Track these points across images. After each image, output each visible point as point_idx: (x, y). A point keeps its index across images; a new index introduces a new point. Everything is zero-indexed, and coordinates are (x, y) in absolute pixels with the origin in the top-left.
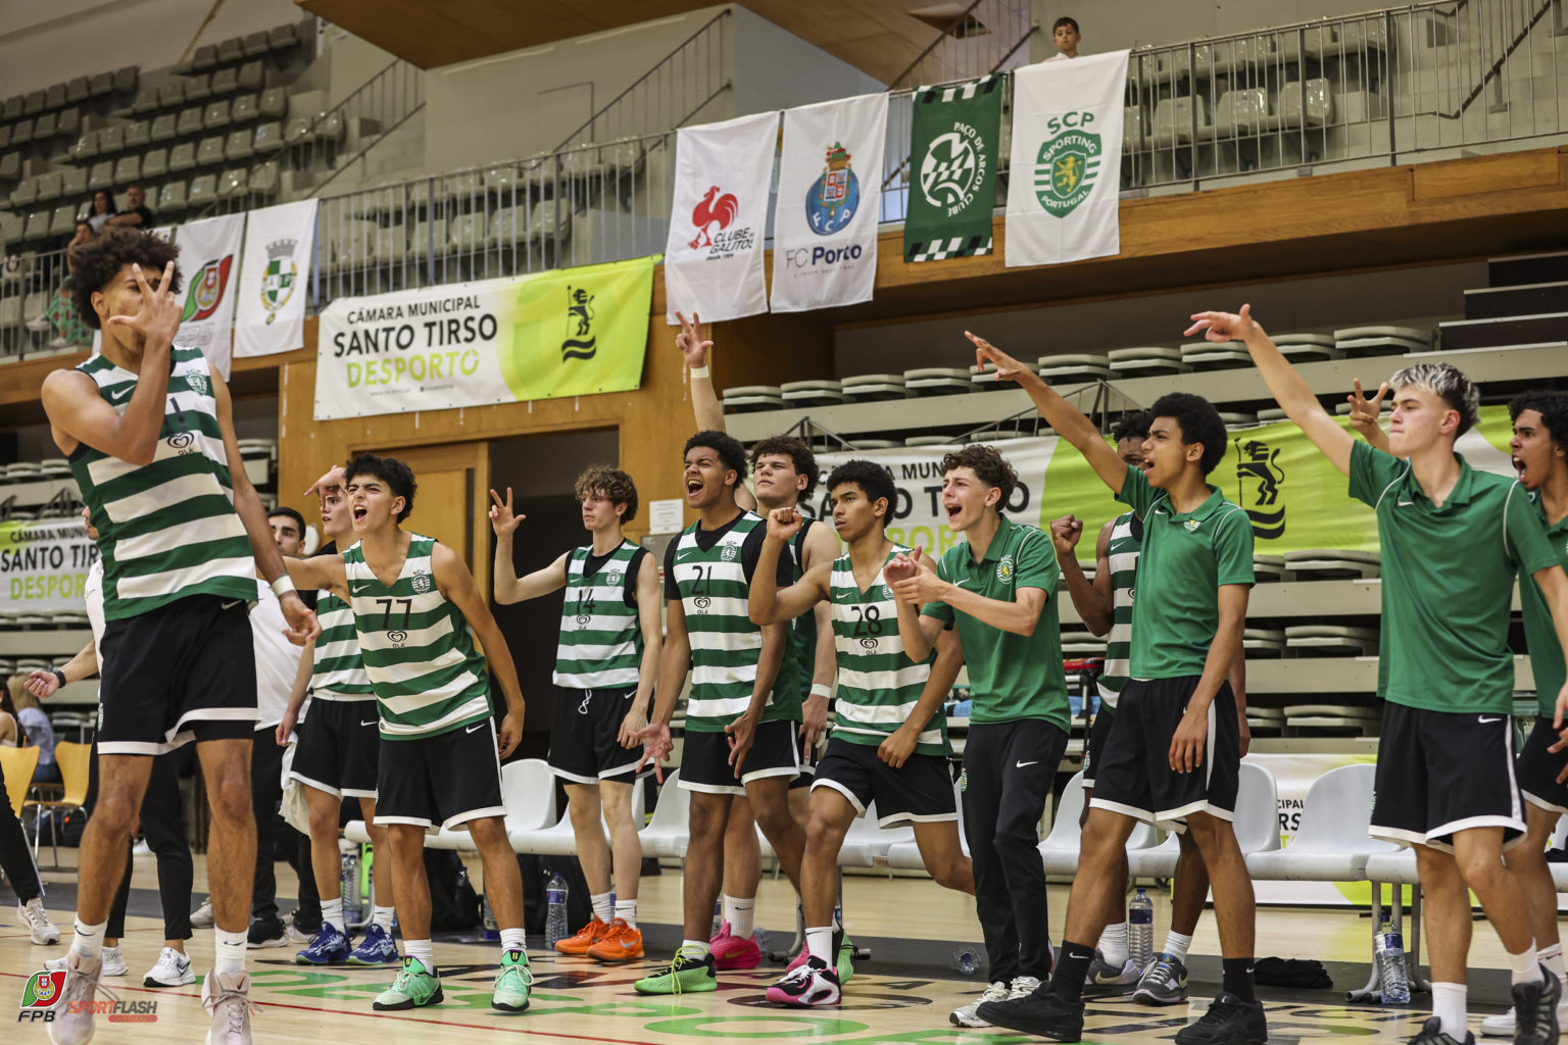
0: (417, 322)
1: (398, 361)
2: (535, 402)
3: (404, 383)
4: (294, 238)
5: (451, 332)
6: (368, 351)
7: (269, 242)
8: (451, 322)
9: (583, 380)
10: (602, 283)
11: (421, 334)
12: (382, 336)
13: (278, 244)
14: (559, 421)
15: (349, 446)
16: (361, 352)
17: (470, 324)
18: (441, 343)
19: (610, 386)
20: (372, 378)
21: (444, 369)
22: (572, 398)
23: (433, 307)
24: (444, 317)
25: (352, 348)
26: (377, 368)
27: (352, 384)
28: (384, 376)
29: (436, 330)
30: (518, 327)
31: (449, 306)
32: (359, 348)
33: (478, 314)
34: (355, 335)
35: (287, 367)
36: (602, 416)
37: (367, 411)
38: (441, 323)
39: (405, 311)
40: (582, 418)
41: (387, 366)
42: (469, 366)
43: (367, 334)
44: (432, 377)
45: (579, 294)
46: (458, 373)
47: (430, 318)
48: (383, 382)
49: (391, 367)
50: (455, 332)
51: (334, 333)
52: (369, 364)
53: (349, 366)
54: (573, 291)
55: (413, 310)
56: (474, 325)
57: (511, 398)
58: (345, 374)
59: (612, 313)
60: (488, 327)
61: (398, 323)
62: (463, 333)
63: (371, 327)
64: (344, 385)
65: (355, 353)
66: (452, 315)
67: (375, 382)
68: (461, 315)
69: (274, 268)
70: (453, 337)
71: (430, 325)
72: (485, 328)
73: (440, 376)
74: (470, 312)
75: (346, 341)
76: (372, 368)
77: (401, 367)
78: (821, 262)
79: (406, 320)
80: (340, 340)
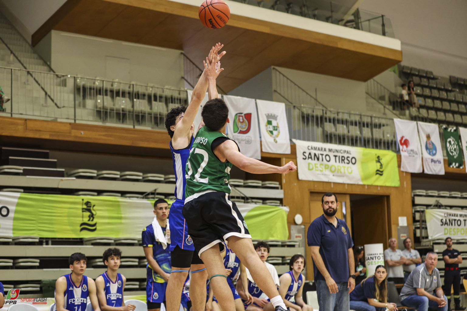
0: (331, 154)
1: (326, 165)
2: (368, 185)
3: (327, 172)
4: (276, 114)
5: (342, 160)
6: (314, 159)
7: (267, 113)
8: (342, 157)
9: (380, 182)
10: (384, 155)
11: (333, 159)
12: (320, 156)
13: (270, 115)
14: (374, 192)
15: (309, 190)
16: (312, 159)
17: (348, 159)
18: (339, 162)
19: (388, 184)
20: (317, 169)
21: (342, 170)
22: (377, 186)
23: (337, 151)
24: (341, 155)
25: (309, 158)
26: (318, 166)
27: (309, 169)
28: (321, 169)
29: (337, 158)
30: (362, 163)
31: (342, 151)
32: (311, 158)
33: (351, 156)
34: (310, 154)
35: (284, 159)
36: (386, 192)
37: (315, 179)
38: (339, 157)
39: (327, 150)
40: (381, 192)
41: (321, 166)
42: (350, 171)
43: (315, 155)
44: (338, 172)
45: (378, 157)
46: (347, 173)
47: (336, 154)
48: (321, 171)
49: (323, 167)
50: (344, 160)
51: (302, 152)
52: (315, 164)
53: (309, 164)
54: (377, 156)
55: (330, 150)
56: (350, 159)
57: (361, 183)
58: (307, 166)
59: (387, 164)
60: (354, 161)
61: (325, 153)
62: (346, 161)
63: (317, 152)
64: (306, 169)
65: (310, 159)
66: (343, 155)
67: (318, 170)
68: (346, 155)
69: (269, 123)
70: (343, 162)
71: (336, 156)
72: (353, 161)
73: (341, 172)
74: (348, 155)
75: (307, 155)
76: (317, 166)
77: (327, 167)
78: (433, 163)
79: (327, 153)
80: (305, 154)
